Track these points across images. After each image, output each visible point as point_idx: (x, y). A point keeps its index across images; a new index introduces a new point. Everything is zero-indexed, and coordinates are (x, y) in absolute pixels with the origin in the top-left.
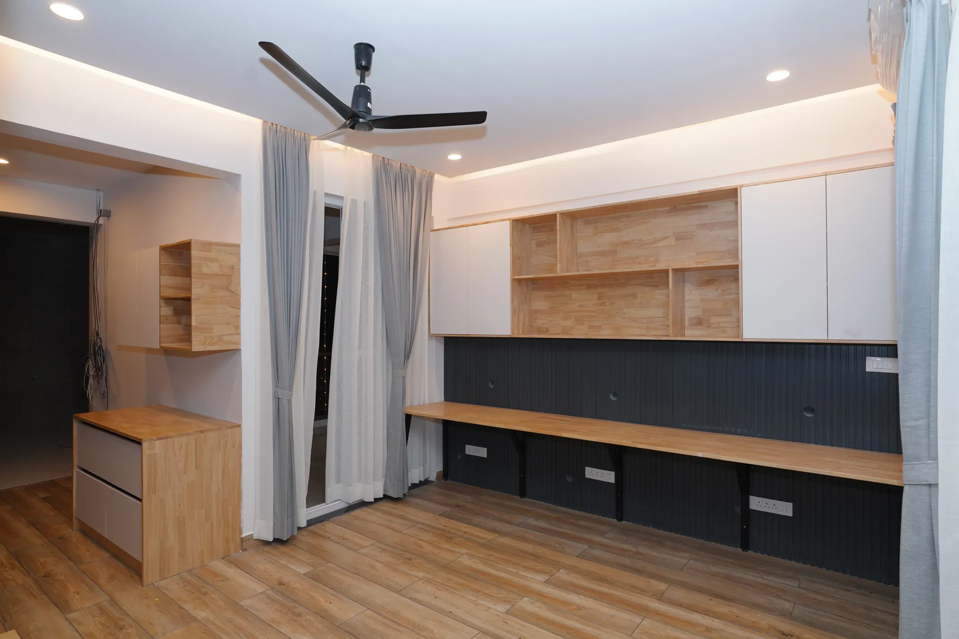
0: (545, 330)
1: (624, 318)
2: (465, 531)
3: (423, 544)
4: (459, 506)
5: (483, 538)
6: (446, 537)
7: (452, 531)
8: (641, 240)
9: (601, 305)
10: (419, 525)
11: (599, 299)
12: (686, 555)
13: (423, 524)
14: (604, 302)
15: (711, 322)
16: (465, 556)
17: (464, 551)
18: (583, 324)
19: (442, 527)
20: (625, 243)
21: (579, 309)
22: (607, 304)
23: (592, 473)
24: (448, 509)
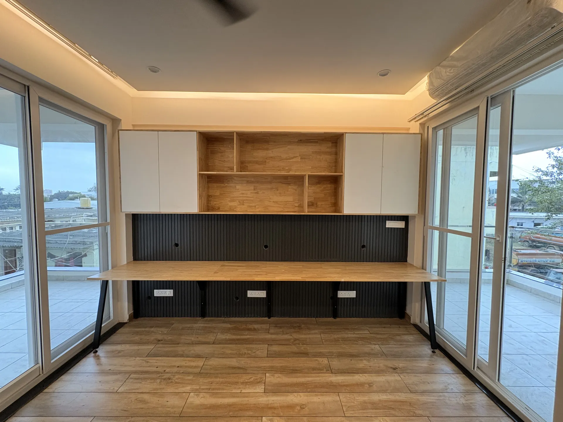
0: (217, 208)
1: (271, 201)
2: (177, 365)
3: (146, 397)
4: (159, 341)
5: (196, 367)
6: (164, 379)
7: (168, 370)
8: (281, 156)
9: (256, 193)
10: (132, 376)
11: (254, 190)
12: (316, 331)
13: (135, 372)
14: (258, 192)
15: (318, 204)
16: (192, 394)
17: (188, 388)
18: (243, 205)
19: (154, 369)
20: (272, 157)
21: (241, 195)
22: (259, 193)
23: (251, 294)
24: (151, 347)
